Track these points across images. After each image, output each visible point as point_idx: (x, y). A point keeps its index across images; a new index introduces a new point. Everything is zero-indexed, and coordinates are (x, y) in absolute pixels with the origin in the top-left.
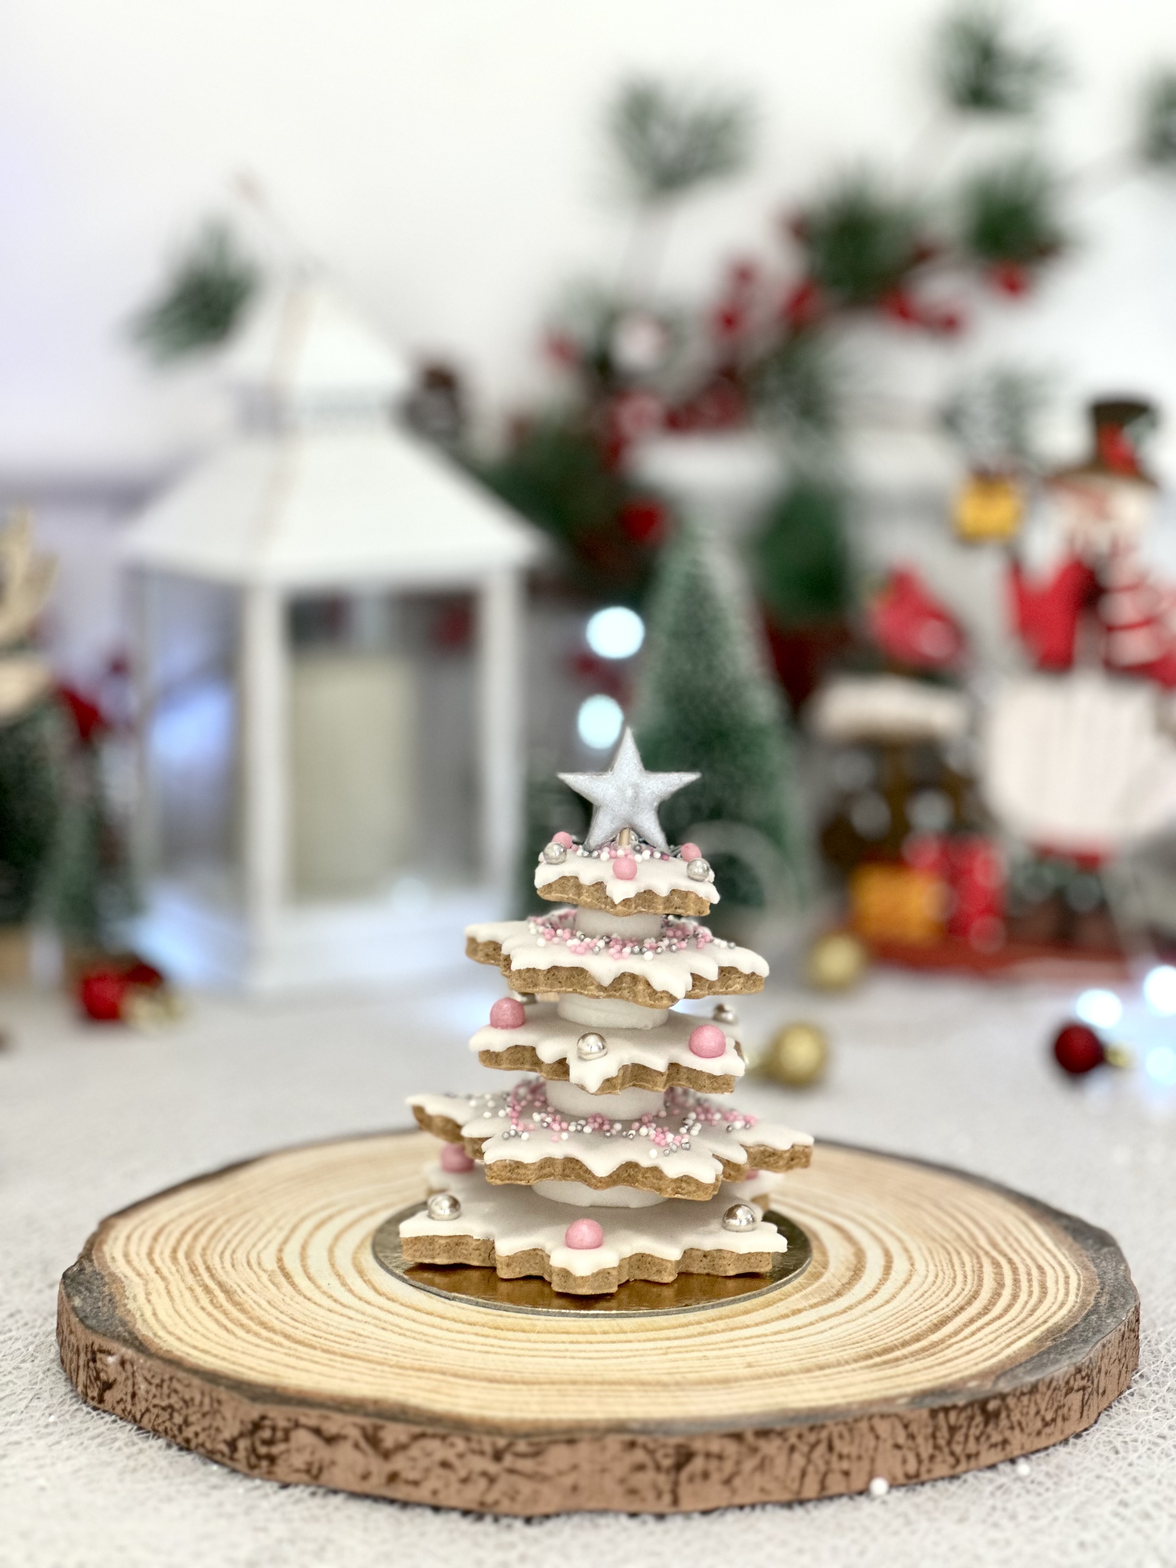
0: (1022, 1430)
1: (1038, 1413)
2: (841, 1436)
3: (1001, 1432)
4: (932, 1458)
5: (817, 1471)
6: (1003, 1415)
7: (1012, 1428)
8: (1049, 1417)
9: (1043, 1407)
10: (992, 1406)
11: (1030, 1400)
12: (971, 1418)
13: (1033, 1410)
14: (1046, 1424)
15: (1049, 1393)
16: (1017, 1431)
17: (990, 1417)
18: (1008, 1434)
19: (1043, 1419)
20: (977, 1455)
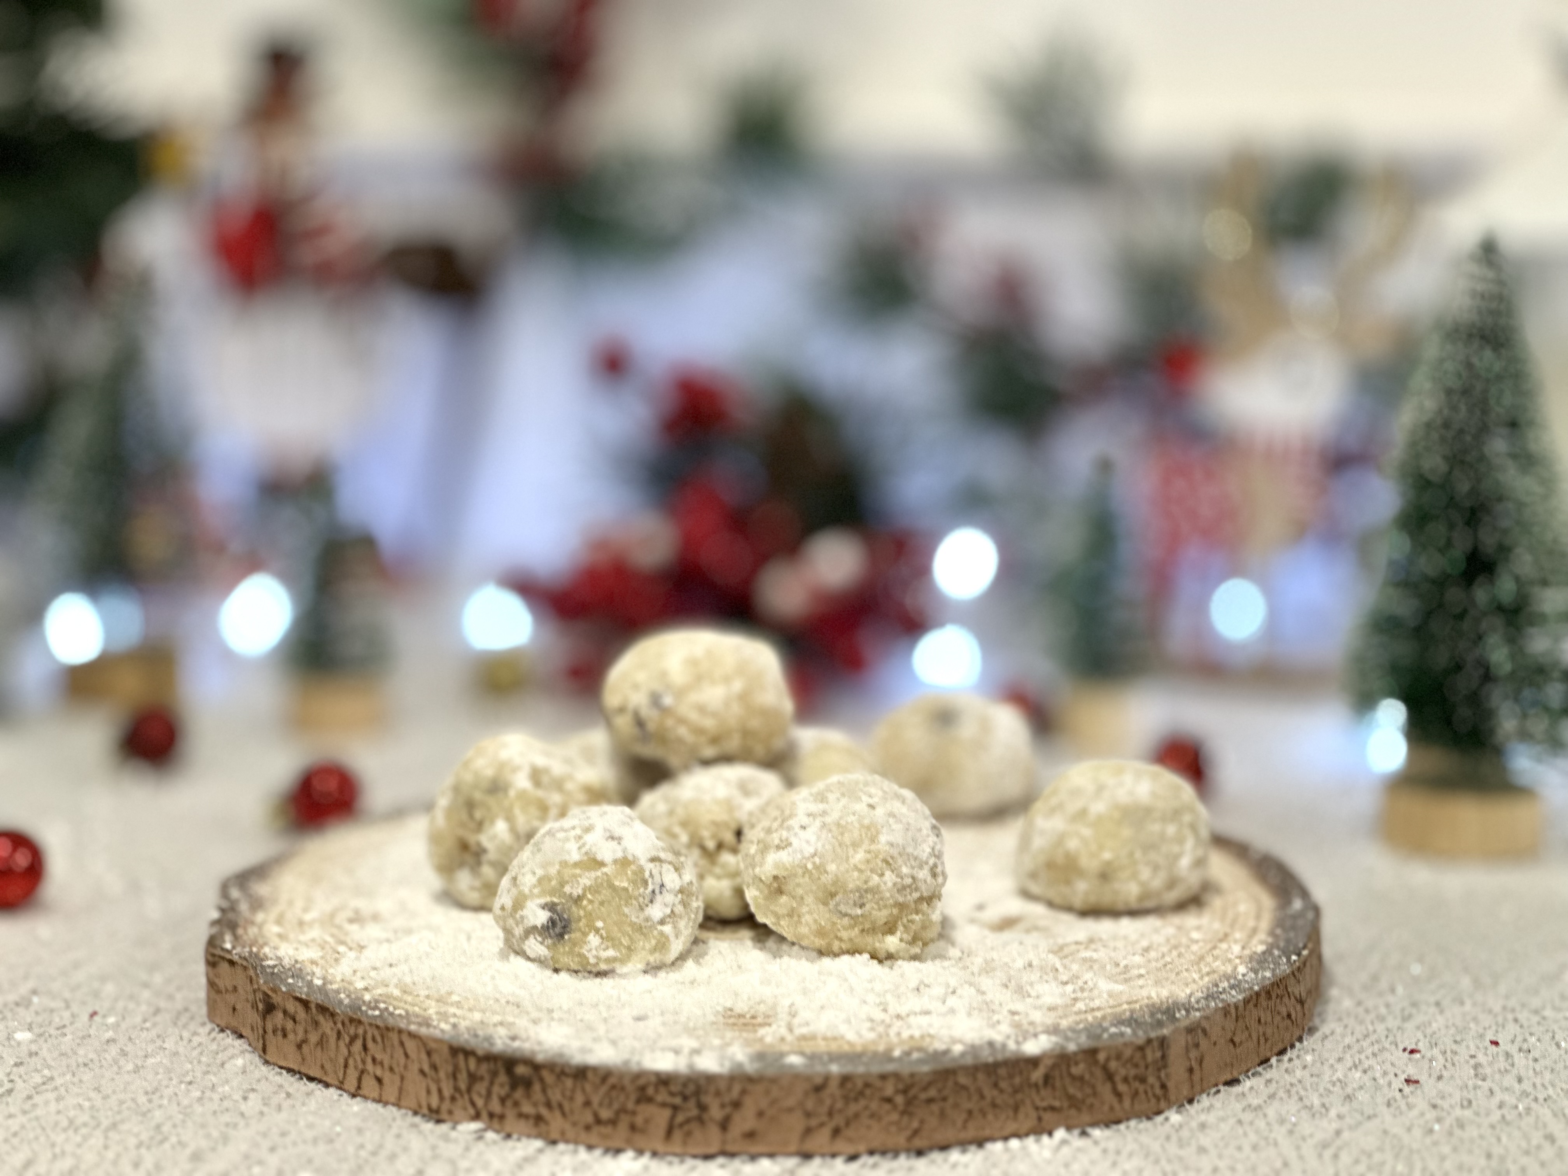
0: (564, 1114)
1: (587, 1104)
2: (374, 1040)
3: (535, 1105)
4: (453, 1099)
5: (356, 1067)
6: (537, 1087)
7: (549, 1105)
8: (605, 1114)
9: (596, 1100)
10: (521, 1070)
11: (575, 1085)
12: (494, 1074)
13: (580, 1099)
14: (598, 1121)
15: (604, 1089)
16: (557, 1114)
17: (518, 1082)
18: (544, 1111)
19: (596, 1116)
20: (502, 1117)
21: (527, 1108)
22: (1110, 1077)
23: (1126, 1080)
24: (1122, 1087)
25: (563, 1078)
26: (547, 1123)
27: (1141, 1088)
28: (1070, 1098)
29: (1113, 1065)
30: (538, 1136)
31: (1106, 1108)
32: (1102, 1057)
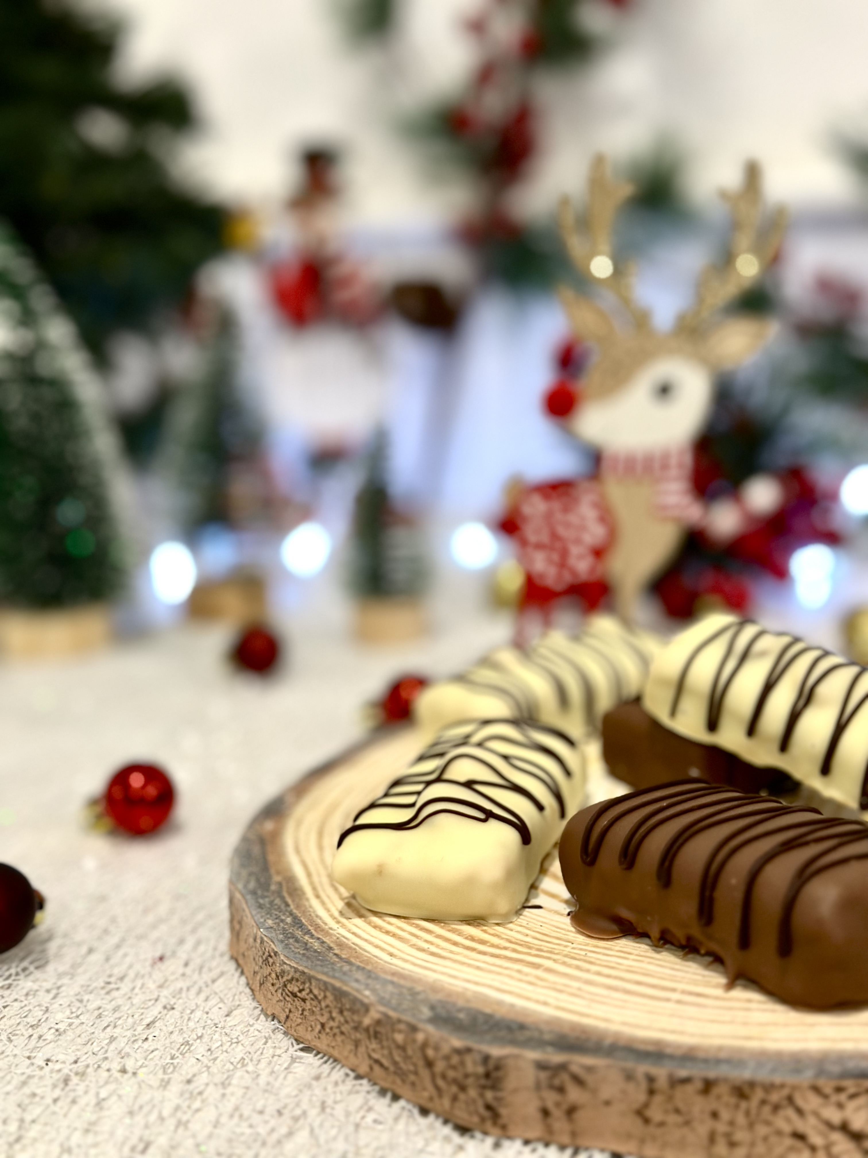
22: (429, 1064)
23: (444, 1076)
24: (441, 1083)
27: (462, 1096)
28: (395, 1063)
29: (430, 1053)
31: (426, 1094)
32: (420, 1037)
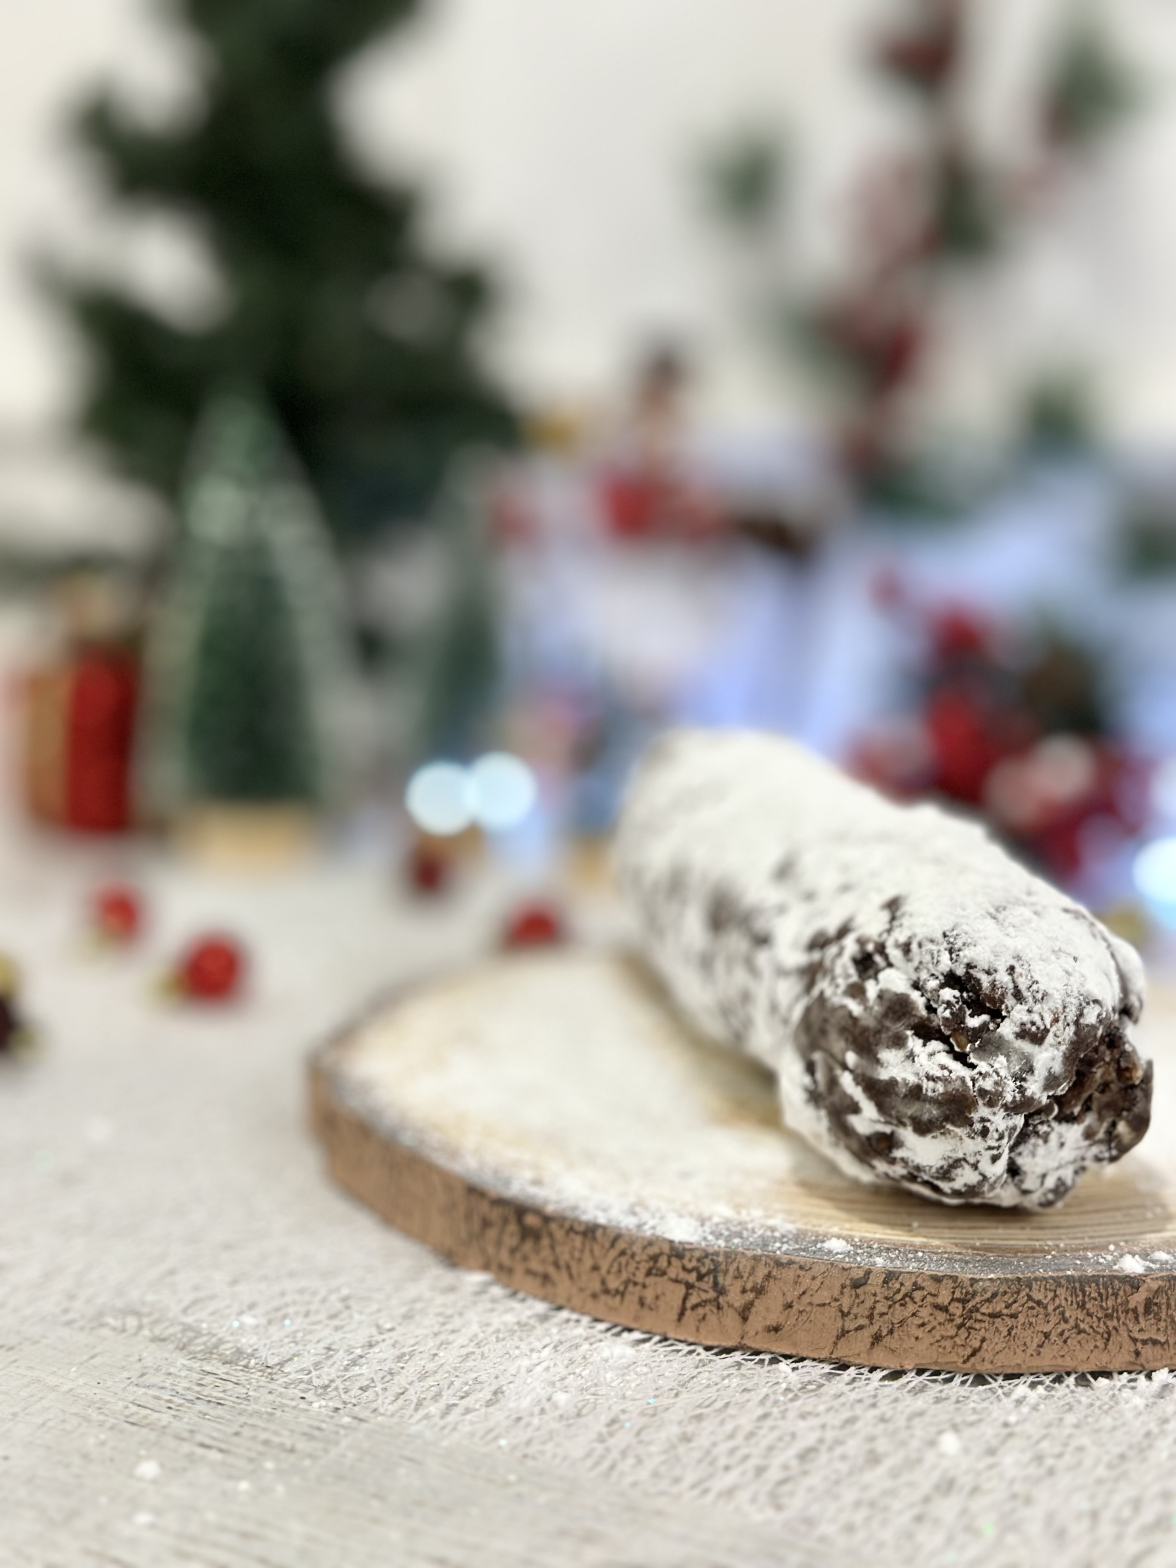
0: (571, 1276)
1: (595, 1268)
3: (543, 1261)
4: (467, 1243)
6: (545, 1241)
7: (556, 1265)
8: (614, 1283)
9: (604, 1266)
10: (531, 1220)
11: (583, 1244)
12: (505, 1221)
13: (588, 1262)
14: (607, 1291)
15: (613, 1253)
16: (564, 1275)
17: (528, 1234)
18: (551, 1270)
19: (603, 1282)
20: (510, 1271)
21: (535, 1265)
25: (572, 1235)
26: (554, 1284)
30: (544, 1299)
